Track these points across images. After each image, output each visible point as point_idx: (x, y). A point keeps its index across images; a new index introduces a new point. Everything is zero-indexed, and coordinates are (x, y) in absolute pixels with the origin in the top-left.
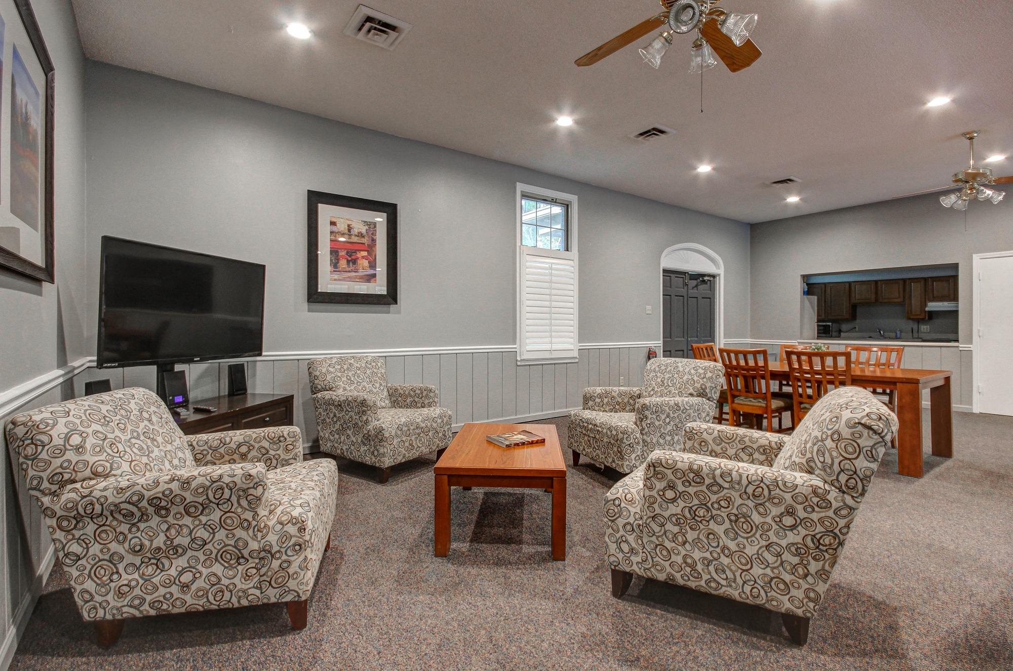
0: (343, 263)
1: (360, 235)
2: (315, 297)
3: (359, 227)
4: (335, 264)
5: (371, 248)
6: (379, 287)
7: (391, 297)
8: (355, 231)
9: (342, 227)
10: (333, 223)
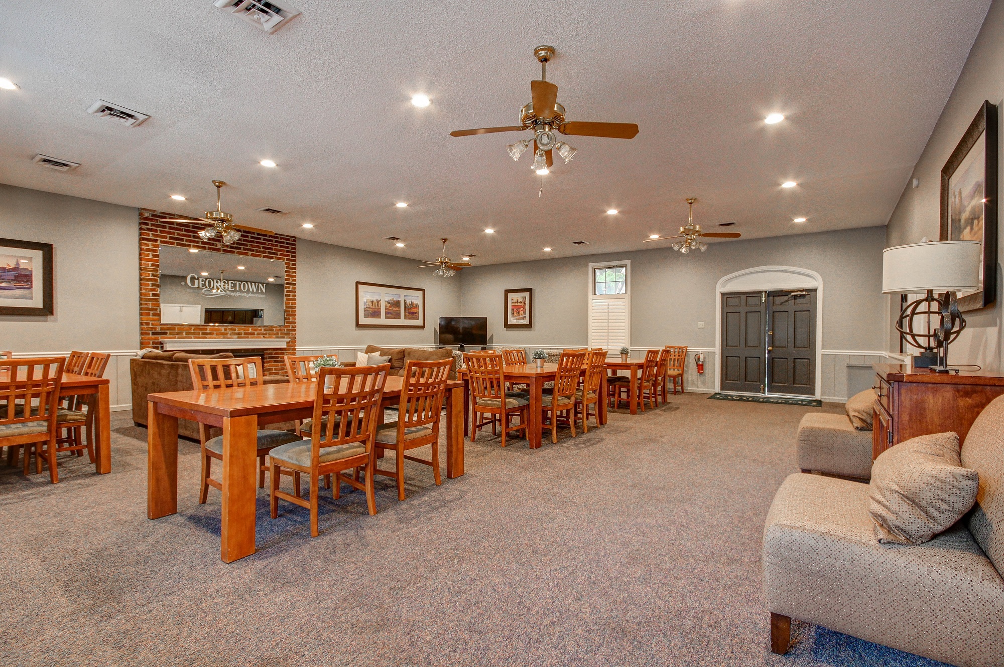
0: (515, 314)
1: (521, 302)
2: (507, 325)
3: (521, 300)
4: (513, 314)
5: (524, 307)
6: (526, 321)
7: (529, 326)
8: (519, 301)
9: (515, 300)
10: (512, 300)
